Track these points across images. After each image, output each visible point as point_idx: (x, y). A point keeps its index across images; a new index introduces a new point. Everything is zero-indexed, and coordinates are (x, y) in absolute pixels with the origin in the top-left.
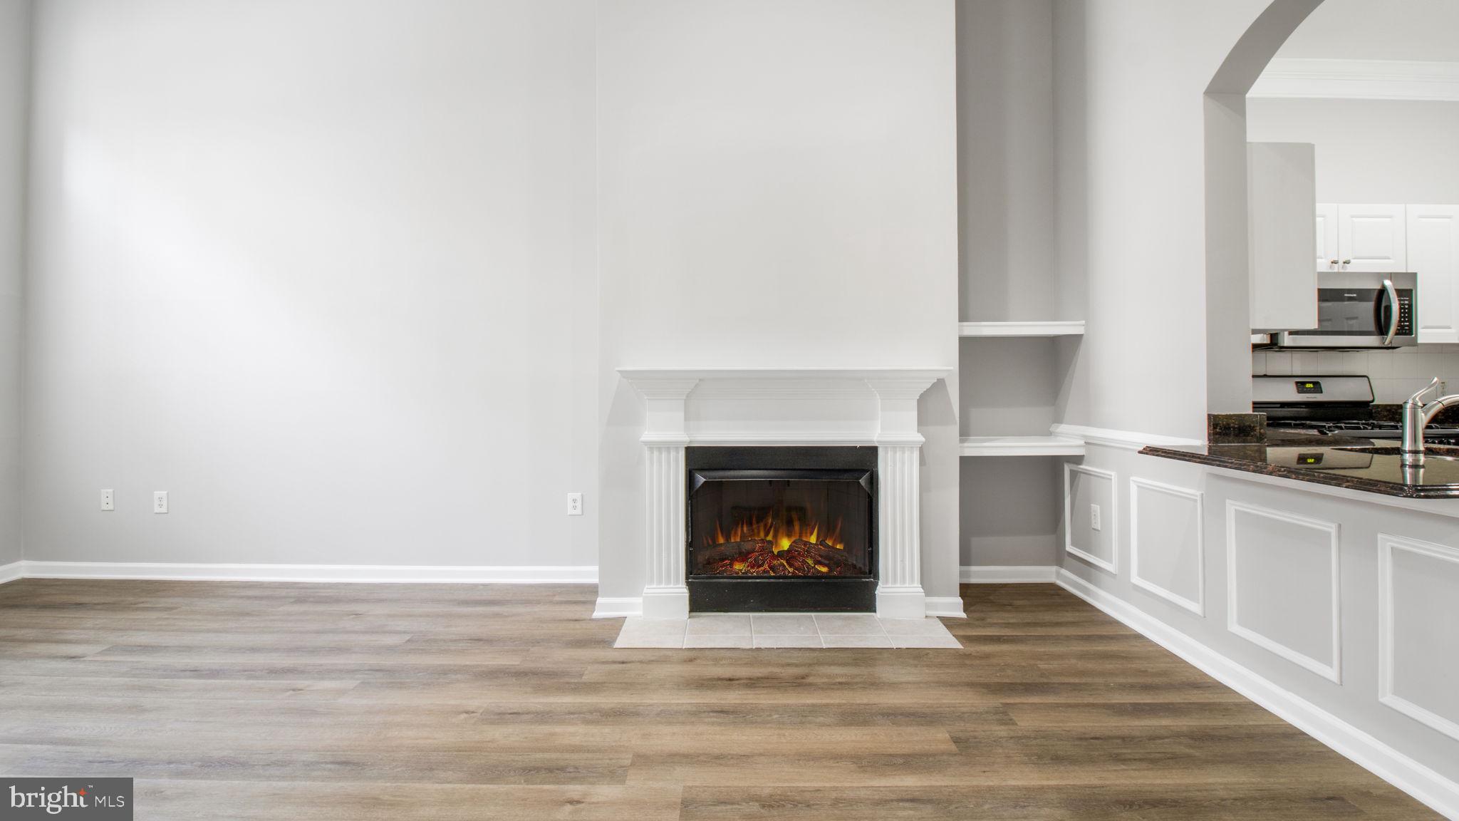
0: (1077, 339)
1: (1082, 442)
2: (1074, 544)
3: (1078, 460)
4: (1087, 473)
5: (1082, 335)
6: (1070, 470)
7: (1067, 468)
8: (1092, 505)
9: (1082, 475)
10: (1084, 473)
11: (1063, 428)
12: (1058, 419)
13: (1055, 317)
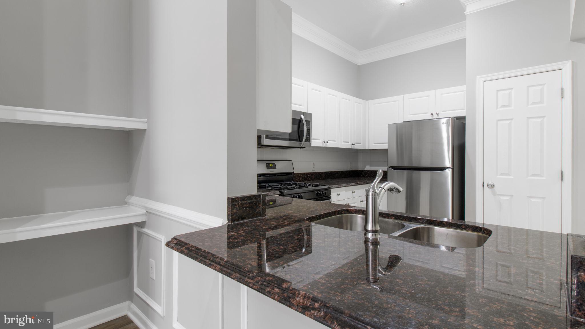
0: (142, 132)
1: (145, 211)
2: (139, 287)
3: (141, 225)
4: (148, 235)
5: (145, 130)
6: (138, 231)
7: (135, 230)
8: (150, 259)
9: (145, 235)
10: (146, 235)
11: (134, 199)
12: (131, 193)
13: (128, 113)
